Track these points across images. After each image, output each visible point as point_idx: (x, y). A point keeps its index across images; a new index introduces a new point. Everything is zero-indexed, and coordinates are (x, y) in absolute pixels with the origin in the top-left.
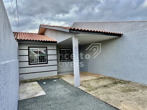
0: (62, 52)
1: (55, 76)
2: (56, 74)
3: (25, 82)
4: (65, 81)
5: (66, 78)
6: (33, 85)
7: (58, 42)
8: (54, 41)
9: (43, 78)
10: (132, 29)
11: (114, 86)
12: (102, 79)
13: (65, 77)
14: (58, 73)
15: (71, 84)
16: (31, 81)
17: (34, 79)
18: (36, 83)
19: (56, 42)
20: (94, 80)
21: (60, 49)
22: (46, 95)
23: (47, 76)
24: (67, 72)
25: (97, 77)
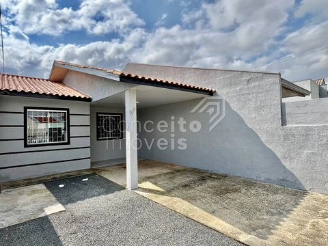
1: (86, 170)
2: (89, 166)
3: (14, 185)
5: (109, 173)
6: (34, 191)
7: (94, 100)
8: (85, 98)
9: (58, 176)
11: (201, 184)
12: (179, 173)
13: (108, 171)
14: (92, 164)
16: (30, 182)
17: (36, 178)
18: (42, 187)
19: (90, 100)
20: (165, 174)
21: (98, 113)
22: (65, 211)
23: (68, 171)
24: (112, 160)
25: (170, 169)
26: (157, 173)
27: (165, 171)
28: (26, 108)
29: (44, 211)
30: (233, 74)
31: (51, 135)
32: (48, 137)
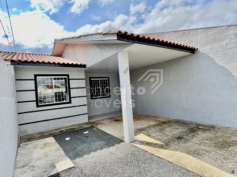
0: (94, 83)
1: (85, 123)
2: (87, 121)
3: (30, 138)
4: (105, 133)
5: (104, 126)
6: (45, 144)
7: (88, 66)
8: (81, 64)
9: (64, 129)
10: (215, 40)
11: (194, 136)
13: (103, 124)
14: (90, 118)
15: (118, 137)
16: (43, 135)
17: (47, 132)
18: (51, 140)
19: (84, 66)
20: (154, 126)
21: (90, 78)
22: (74, 167)
23: (71, 125)
24: (104, 115)
25: (155, 121)
26: (146, 126)
27: (152, 123)
28: (36, 76)
29: (55, 167)
30: (217, 30)
31: (56, 97)
32: (54, 98)
